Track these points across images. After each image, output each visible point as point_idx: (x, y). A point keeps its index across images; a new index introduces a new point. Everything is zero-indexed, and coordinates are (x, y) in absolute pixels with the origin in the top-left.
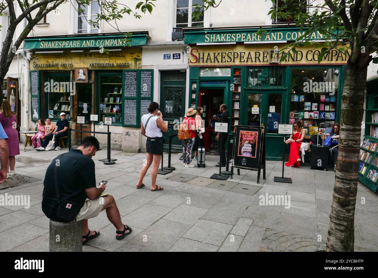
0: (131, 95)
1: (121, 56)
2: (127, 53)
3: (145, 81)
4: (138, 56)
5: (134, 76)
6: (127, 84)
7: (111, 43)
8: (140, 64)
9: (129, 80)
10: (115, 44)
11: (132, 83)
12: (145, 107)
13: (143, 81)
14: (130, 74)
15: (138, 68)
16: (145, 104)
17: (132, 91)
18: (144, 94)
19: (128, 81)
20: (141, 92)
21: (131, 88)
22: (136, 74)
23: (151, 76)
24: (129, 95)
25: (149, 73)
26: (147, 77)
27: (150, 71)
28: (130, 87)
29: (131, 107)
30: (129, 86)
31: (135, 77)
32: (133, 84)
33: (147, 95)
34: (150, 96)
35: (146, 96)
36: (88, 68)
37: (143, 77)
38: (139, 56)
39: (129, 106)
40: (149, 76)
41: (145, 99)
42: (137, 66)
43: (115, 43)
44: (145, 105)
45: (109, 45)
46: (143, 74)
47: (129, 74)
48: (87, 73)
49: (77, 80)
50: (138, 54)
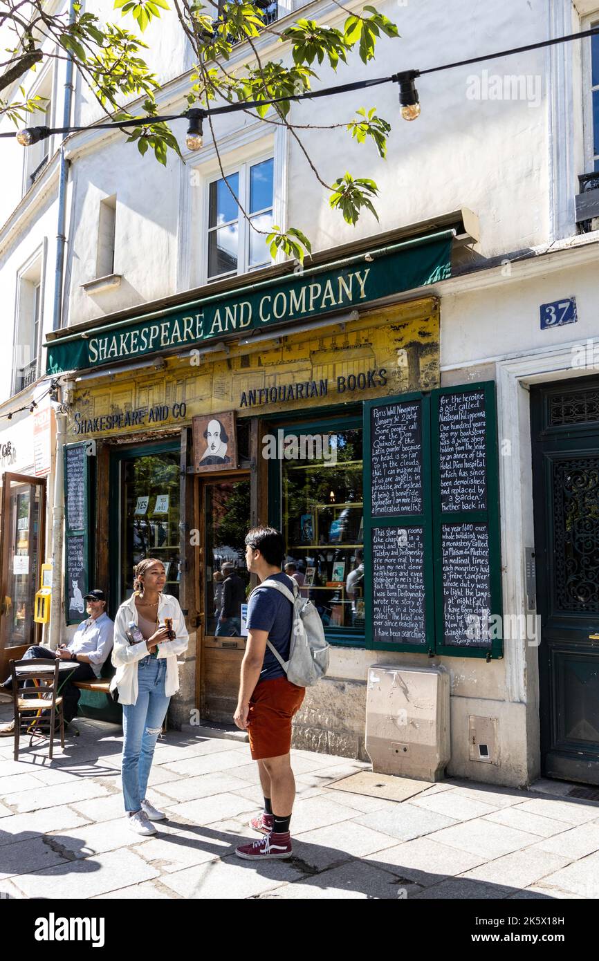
0: (397, 509)
1: (356, 347)
2: (377, 328)
3: (459, 437)
4: (423, 334)
5: (411, 422)
6: (380, 462)
7: (312, 298)
8: (433, 365)
9: (387, 440)
10: (328, 301)
11: (400, 452)
12: (464, 557)
13: (450, 438)
14: (392, 416)
15: (427, 385)
16: (461, 544)
17: (403, 489)
18: (458, 499)
19: (385, 448)
20: (443, 492)
21: (399, 475)
22: (419, 412)
23: (482, 414)
24: (391, 510)
25: (475, 402)
26: (467, 421)
27: (479, 392)
28: (392, 472)
29: (400, 560)
30: (388, 468)
31: (414, 427)
32: (407, 459)
33: (469, 502)
34: (483, 506)
35: (466, 507)
36: (236, 412)
37: (447, 423)
38: (427, 331)
39: (391, 557)
40: (472, 416)
41: (459, 518)
42: (423, 376)
43: (325, 297)
44: (463, 548)
45: (304, 310)
46: (449, 409)
47: (387, 417)
48: (231, 432)
49: (202, 463)
50: (425, 324)
